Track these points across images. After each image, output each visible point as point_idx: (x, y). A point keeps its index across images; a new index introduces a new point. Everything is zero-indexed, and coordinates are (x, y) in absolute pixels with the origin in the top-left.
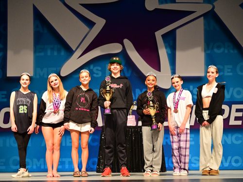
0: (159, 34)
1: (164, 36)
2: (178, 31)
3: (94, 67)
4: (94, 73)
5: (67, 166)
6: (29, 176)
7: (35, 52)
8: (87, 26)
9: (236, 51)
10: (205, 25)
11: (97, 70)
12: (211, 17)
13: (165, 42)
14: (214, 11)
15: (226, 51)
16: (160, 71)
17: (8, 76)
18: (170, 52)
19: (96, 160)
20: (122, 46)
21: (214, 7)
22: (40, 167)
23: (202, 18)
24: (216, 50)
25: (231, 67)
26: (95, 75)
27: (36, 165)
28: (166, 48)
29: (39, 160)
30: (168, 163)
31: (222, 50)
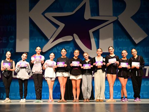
0: (91, 31)
1: (93, 32)
2: (100, 30)
6: (10, 102)
7: (30, 40)
8: (55, 27)
12: (117, 23)
13: (94, 35)
15: (124, 40)
16: (91, 50)
17: (16, 52)
18: (96, 40)
21: (118, 18)
22: (32, 97)
23: (112, 23)
24: (119, 40)
25: (126, 48)
27: (30, 96)
28: (94, 38)
29: (31, 94)
31: (122, 40)
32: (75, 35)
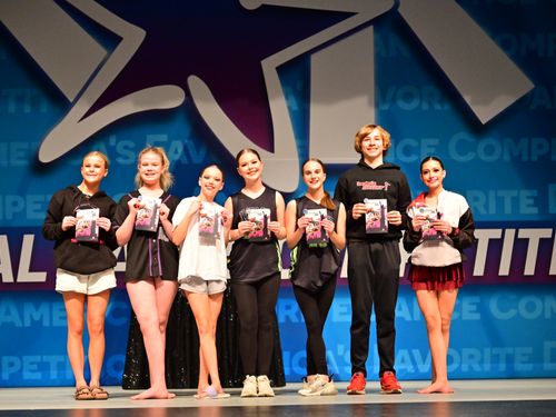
0: (270, 66)
1: (281, 70)
2: (314, 58)
3: (117, 142)
4: (120, 156)
5: (54, 374)
9: (447, 107)
10: (376, 45)
11: (126, 147)
12: (391, 25)
14: (398, 13)
15: (425, 106)
16: (272, 151)
18: (295, 108)
19: (123, 358)
20: (183, 93)
21: (397, 5)
23: (371, 28)
24: (401, 104)
25: (435, 142)
26: (120, 160)
28: (287, 98)
30: (291, 366)
31: (414, 104)
32: (194, 82)
